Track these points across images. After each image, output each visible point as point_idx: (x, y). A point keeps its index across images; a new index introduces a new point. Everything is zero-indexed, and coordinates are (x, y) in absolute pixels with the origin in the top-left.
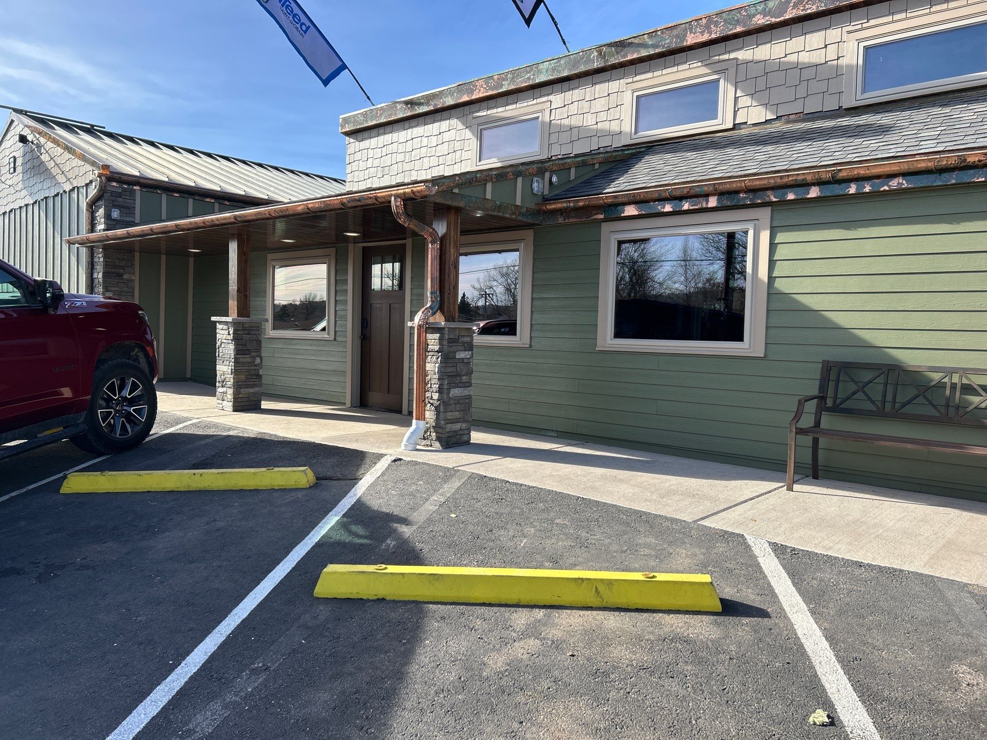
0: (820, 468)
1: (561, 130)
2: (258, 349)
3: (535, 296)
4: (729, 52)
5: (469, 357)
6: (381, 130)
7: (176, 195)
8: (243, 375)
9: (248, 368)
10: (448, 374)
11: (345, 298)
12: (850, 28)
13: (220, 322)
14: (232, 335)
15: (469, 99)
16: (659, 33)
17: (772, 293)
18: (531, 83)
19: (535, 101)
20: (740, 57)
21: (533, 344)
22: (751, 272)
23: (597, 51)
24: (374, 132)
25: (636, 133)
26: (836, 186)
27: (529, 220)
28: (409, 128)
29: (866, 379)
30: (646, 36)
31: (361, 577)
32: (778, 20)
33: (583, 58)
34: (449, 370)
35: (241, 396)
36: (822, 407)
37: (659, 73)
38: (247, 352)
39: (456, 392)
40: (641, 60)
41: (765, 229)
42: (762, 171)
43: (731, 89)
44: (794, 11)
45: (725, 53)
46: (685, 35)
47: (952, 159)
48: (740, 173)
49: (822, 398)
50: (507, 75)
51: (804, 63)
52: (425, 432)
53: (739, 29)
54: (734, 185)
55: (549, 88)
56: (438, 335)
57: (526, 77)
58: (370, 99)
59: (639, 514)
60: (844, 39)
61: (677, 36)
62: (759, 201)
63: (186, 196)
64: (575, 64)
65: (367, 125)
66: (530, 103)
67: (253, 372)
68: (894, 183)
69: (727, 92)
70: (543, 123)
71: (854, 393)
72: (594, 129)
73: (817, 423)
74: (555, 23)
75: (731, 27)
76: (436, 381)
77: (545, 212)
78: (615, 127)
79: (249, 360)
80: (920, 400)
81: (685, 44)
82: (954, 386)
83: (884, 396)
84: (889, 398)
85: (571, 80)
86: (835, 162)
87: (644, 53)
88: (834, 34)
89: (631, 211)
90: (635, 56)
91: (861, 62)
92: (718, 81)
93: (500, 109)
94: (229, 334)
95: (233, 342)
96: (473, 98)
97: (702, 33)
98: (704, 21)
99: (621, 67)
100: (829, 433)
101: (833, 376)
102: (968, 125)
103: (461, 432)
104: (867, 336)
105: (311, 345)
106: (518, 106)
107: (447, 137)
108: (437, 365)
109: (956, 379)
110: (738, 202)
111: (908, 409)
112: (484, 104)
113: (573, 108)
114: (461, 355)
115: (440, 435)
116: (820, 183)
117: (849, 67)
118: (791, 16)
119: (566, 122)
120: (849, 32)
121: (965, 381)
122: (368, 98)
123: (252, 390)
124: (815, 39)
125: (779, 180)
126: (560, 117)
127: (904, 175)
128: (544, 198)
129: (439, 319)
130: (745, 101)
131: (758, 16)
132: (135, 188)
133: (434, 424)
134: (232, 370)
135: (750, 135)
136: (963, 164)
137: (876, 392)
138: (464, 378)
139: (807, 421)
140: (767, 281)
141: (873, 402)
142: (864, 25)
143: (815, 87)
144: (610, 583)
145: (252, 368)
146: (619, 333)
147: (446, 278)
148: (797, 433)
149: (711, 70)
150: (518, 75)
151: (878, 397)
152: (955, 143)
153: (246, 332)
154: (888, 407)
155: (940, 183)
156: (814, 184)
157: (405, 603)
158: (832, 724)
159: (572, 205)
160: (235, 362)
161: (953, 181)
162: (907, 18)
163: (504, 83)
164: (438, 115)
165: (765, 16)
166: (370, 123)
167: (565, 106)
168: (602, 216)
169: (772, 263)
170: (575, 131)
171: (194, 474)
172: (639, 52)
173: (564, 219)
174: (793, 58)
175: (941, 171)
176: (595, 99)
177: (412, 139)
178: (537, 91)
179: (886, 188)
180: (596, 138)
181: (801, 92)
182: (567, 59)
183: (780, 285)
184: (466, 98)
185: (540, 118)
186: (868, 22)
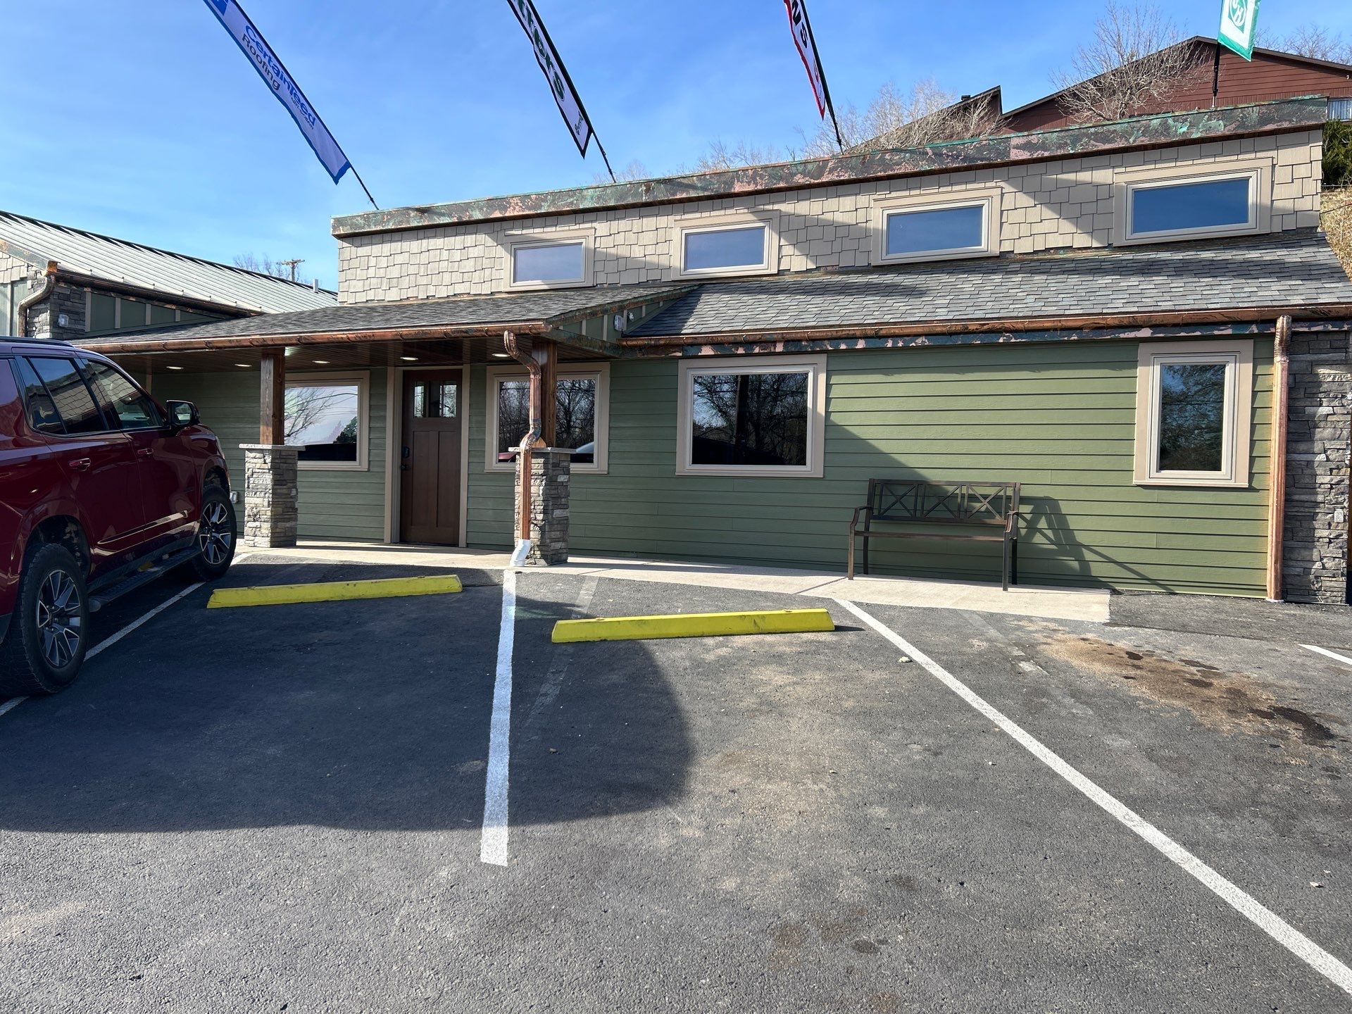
0: (869, 566)
1: (607, 258)
2: (294, 480)
3: (611, 425)
4: (773, 203)
5: (566, 480)
6: (387, 237)
7: (132, 299)
8: (279, 507)
9: (285, 500)
10: (553, 496)
11: (382, 425)
12: (876, 197)
13: (250, 450)
14: (269, 464)
15: (502, 216)
16: (708, 177)
17: (829, 425)
18: (574, 208)
19: (577, 227)
20: (783, 209)
21: (610, 471)
22: (811, 407)
23: (645, 186)
24: (378, 238)
25: (685, 269)
26: (877, 340)
27: (607, 353)
28: (424, 238)
29: (901, 493)
30: (695, 178)
31: (588, 625)
32: (816, 181)
33: (631, 190)
34: (553, 492)
35: (278, 530)
36: (870, 516)
37: (707, 214)
38: (284, 483)
39: (558, 513)
40: (690, 200)
41: (822, 372)
42: (820, 324)
43: (776, 237)
44: (830, 176)
45: (769, 204)
46: (733, 183)
47: (958, 326)
48: (802, 325)
49: (869, 509)
50: (546, 197)
51: (838, 222)
52: (531, 550)
53: (782, 185)
54: (799, 335)
55: (593, 215)
56: (543, 460)
57: (569, 201)
58: (373, 202)
59: (755, 593)
60: (872, 205)
61: (725, 183)
62: (818, 349)
63: (144, 300)
64: (621, 197)
65: (369, 230)
66: (571, 228)
67: (289, 505)
68: (919, 341)
69: (771, 240)
70: (587, 249)
71: (893, 504)
72: (642, 261)
73: (867, 528)
74: (603, 153)
75: (775, 182)
76: (541, 503)
77: (624, 347)
78: (664, 261)
79: (285, 491)
80: (941, 507)
81: (732, 191)
82: (963, 496)
83: (915, 505)
84: (919, 507)
85: (617, 209)
86: (876, 321)
87: (693, 194)
88: (863, 200)
89: (707, 351)
90: (684, 195)
91: (885, 227)
92: (763, 228)
93: (537, 230)
94: (265, 463)
95: (271, 472)
96: (506, 215)
97: (749, 183)
98: (750, 172)
99: (670, 204)
100: (876, 534)
101: (878, 492)
102: (968, 296)
103: (561, 551)
104: (903, 459)
105: (335, 477)
106: (558, 229)
107: (474, 252)
108: (541, 488)
109: (964, 491)
110: (801, 348)
111: (932, 514)
112: (518, 223)
113: (620, 239)
114: (562, 478)
115: (546, 553)
116: (865, 337)
117: (876, 230)
118: (827, 180)
119: (613, 251)
120: (875, 200)
121: (971, 492)
122: (372, 199)
123: (288, 525)
124: (847, 202)
125: (834, 334)
126: (604, 245)
127: (926, 335)
128: (622, 333)
129: (541, 445)
130: (788, 250)
131: (799, 176)
132: (85, 289)
133: (539, 543)
134: (269, 502)
135: (795, 283)
136: (966, 331)
137: (909, 502)
138: (563, 500)
139: (860, 527)
140: (824, 414)
141: (908, 511)
142: (887, 196)
143: (848, 244)
144: (763, 617)
145: (288, 500)
146: (697, 459)
147: (547, 406)
148: (855, 534)
149: (756, 217)
150: (559, 198)
151: (911, 507)
152: (960, 313)
153: (283, 461)
154: (918, 514)
155: (951, 343)
156: (861, 338)
157: (624, 640)
158: (911, 661)
159: (653, 342)
160: (273, 494)
161: (960, 342)
162: (920, 195)
163: (543, 204)
164: (462, 228)
165: (805, 176)
166: (373, 228)
167: (610, 235)
168: (680, 354)
169: (828, 400)
170: (622, 262)
171: (348, 585)
172: (688, 192)
173: (643, 355)
174: (828, 216)
175: (951, 334)
176: (643, 232)
177: (428, 251)
178: (580, 216)
179: (914, 344)
180: (644, 271)
181: (837, 248)
182: (614, 189)
183: (834, 418)
184: (497, 214)
185: (584, 244)
186: (890, 193)
